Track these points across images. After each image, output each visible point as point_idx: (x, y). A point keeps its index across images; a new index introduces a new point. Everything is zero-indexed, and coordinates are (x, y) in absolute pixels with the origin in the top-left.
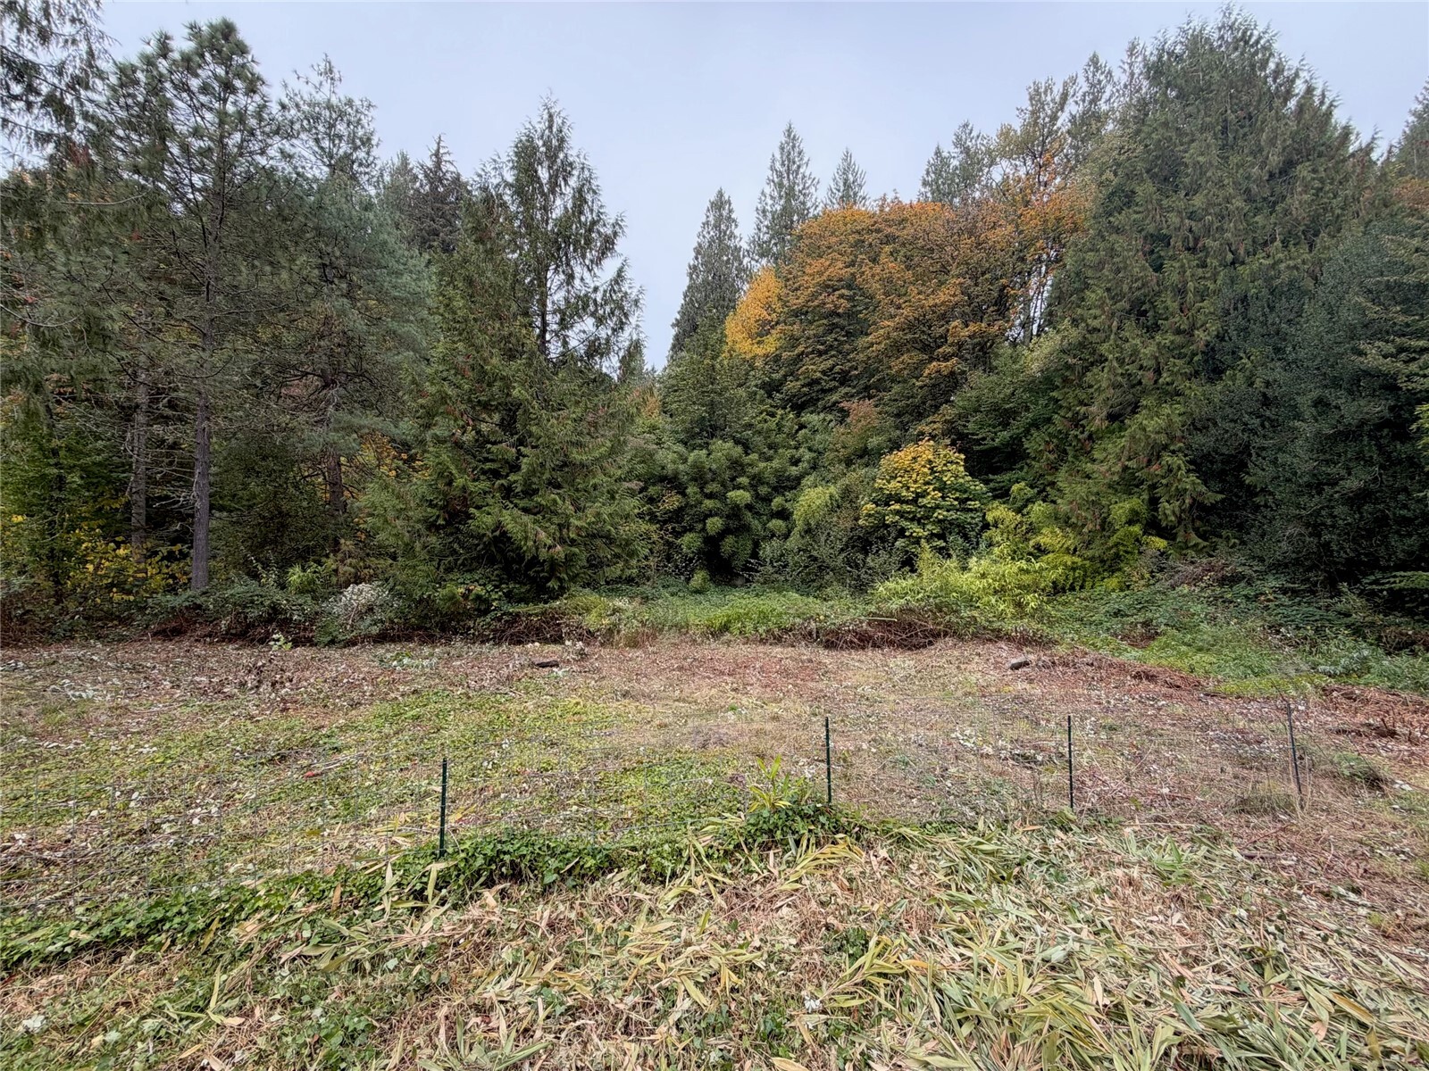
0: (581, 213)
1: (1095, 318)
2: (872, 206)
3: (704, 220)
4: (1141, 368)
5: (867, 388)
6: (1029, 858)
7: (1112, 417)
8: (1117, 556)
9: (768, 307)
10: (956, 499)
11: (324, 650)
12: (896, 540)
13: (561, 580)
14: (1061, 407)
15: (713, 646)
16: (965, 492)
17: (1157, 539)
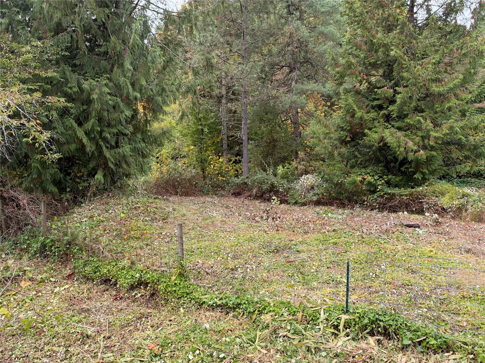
11: (293, 207)
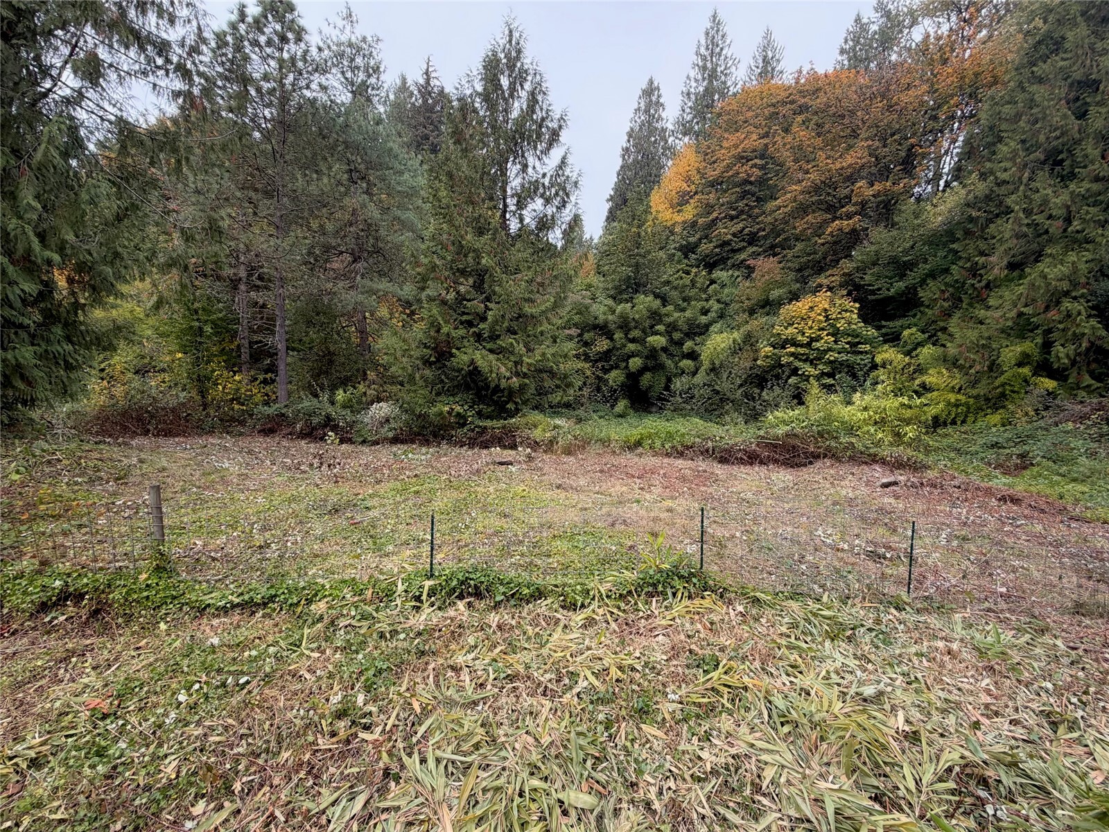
0: (533, 112)
1: (1005, 170)
2: (788, 79)
3: (636, 107)
4: (1050, 217)
5: (772, 247)
6: (862, 626)
7: (1012, 266)
8: (1003, 395)
9: (688, 180)
10: (847, 343)
11: (359, 447)
12: (789, 377)
13: (516, 403)
14: (960, 258)
15: (629, 456)
16: (857, 336)
17: (1047, 380)
